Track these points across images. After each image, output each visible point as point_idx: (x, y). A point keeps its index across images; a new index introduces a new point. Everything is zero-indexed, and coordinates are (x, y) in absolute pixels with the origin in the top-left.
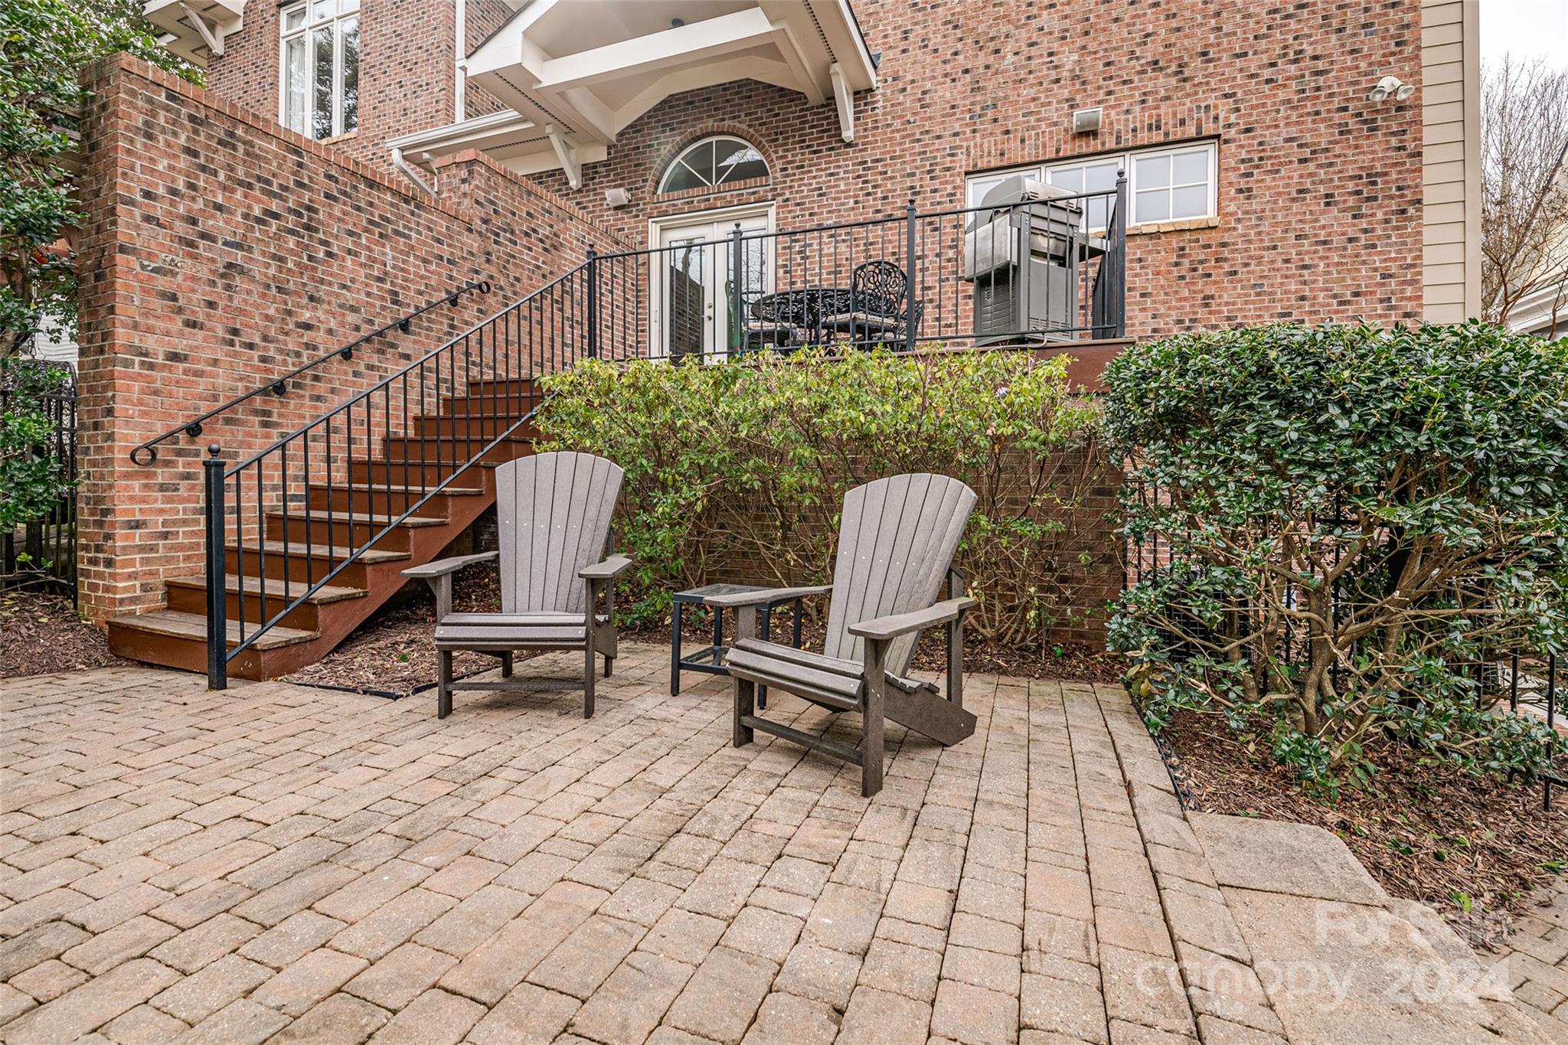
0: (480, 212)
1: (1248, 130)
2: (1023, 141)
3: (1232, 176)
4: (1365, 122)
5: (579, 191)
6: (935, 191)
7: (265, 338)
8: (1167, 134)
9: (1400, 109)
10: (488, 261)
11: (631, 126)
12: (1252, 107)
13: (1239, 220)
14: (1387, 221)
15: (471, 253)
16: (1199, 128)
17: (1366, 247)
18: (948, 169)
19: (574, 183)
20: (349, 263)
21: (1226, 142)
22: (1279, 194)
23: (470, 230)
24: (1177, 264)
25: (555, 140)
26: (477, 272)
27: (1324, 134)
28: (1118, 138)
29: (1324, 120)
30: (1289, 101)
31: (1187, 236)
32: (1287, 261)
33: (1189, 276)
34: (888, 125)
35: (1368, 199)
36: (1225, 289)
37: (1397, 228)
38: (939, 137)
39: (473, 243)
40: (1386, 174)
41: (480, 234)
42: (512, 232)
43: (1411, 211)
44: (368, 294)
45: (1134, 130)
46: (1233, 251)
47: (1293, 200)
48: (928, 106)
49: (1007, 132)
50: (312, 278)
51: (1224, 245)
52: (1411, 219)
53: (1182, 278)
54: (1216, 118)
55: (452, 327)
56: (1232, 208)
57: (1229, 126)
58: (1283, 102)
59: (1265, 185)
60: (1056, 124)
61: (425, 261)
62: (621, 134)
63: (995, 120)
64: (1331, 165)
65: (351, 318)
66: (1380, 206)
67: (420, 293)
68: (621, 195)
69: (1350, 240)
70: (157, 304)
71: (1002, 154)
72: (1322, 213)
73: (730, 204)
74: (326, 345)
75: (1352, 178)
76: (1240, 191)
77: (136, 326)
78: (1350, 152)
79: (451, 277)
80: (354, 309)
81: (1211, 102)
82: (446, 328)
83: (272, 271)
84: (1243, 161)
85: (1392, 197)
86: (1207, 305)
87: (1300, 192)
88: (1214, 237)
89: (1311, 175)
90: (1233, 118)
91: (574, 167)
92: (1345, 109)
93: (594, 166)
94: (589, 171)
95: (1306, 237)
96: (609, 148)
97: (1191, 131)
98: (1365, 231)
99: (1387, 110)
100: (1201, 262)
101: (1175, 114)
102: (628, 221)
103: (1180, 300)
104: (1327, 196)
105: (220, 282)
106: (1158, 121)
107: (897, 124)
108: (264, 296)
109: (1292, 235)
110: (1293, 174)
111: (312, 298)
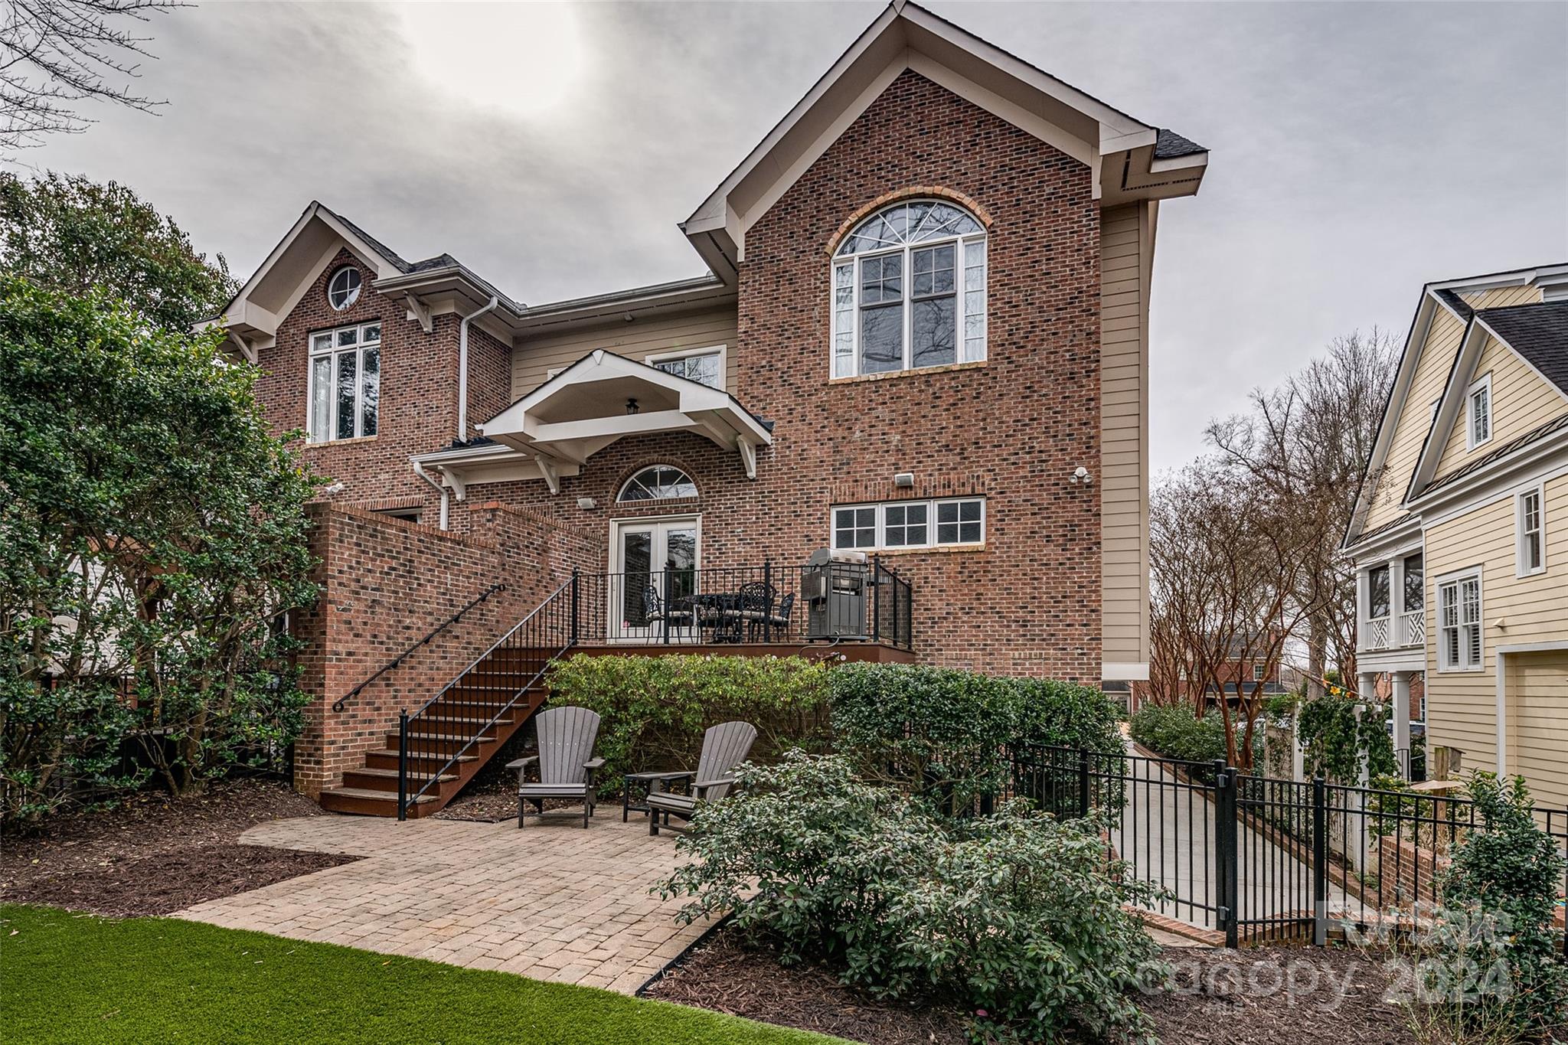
0: (499, 539)
1: (1002, 493)
2: (866, 487)
3: (993, 521)
4: (1069, 493)
5: (558, 495)
6: (810, 515)
7: (389, 638)
8: (954, 491)
9: (1088, 487)
10: (504, 569)
11: (597, 453)
12: (1005, 479)
13: (997, 548)
14: (1081, 554)
15: (493, 567)
16: (973, 489)
17: (1070, 568)
18: (819, 502)
19: (553, 491)
20: (429, 588)
21: (989, 499)
22: (1020, 533)
23: (493, 553)
24: (960, 573)
25: (541, 465)
26: (497, 578)
27: (1045, 498)
28: (925, 491)
29: (1045, 490)
30: (1026, 477)
31: (967, 555)
32: (1025, 575)
33: (968, 580)
34: (779, 470)
35: (1071, 540)
36: (988, 590)
37: (1086, 558)
38: (812, 480)
39: (494, 560)
40: (1080, 525)
41: (499, 553)
42: (518, 548)
43: (1095, 548)
44: (438, 604)
45: (935, 487)
46: (993, 567)
47: (1028, 537)
48: (805, 459)
49: (856, 481)
50: (411, 600)
51: (988, 562)
52: (1094, 553)
53: (964, 581)
54: (983, 484)
55: (482, 615)
56: (993, 540)
57: (991, 489)
58: (1022, 477)
59: (1013, 528)
60: (887, 478)
61: (468, 577)
62: (590, 458)
63: (849, 473)
64: (1049, 518)
65: (429, 619)
66: (1077, 545)
67: (465, 597)
68: (590, 502)
69: (1061, 564)
70: (343, 627)
71: (853, 495)
72: (1045, 546)
73: (670, 512)
74: (417, 636)
75: (1061, 526)
76: (997, 530)
77: (334, 640)
78: (1060, 511)
79: (482, 584)
80: (431, 614)
81: (979, 473)
82: (479, 616)
83: (392, 600)
84: (999, 511)
85: (1084, 539)
86: (979, 599)
87: (1032, 533)
88: (982, 558)
89: (1038, 523)
90: (993, 484)
91: (554, 480)
92: (1058, 484)
93: (569, 478)
94: (565, 482)
95: (1035, 560)
96: (581, 467)
97: (969, 490)
98: (1069, 559)
99: (1081, 487)
100: (975, 572)
101: (959, 479)
102: (594, 520)
103: (962, 595)
104: (1048, 536)
105: (369, 611)
106: (949, 482)
107: (785, 469)
108: (388, 614)
109: (1028, 559)
110: (1028, 521)
111: (410, 612)
